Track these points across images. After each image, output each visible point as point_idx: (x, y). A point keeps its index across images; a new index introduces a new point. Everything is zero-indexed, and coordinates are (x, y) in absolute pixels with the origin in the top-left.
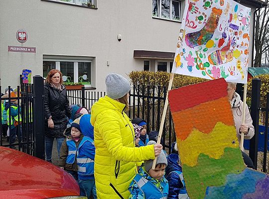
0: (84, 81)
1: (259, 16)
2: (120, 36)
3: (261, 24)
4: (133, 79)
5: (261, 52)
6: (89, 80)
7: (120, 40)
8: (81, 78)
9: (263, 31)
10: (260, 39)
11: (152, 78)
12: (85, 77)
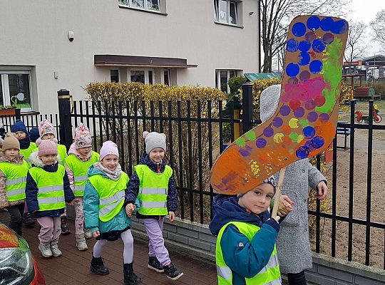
0: (19, 102)
1: (266, 6)
2: (72, 34)
3: (269, 17)
4: (92, 94)
5: (271, 54)
6: (27, 101)
7: (71, 40)
8: (14, 99)
9: (273, 25)
10: (268, 36)
11: (119, 91)
12: (21, 97)
